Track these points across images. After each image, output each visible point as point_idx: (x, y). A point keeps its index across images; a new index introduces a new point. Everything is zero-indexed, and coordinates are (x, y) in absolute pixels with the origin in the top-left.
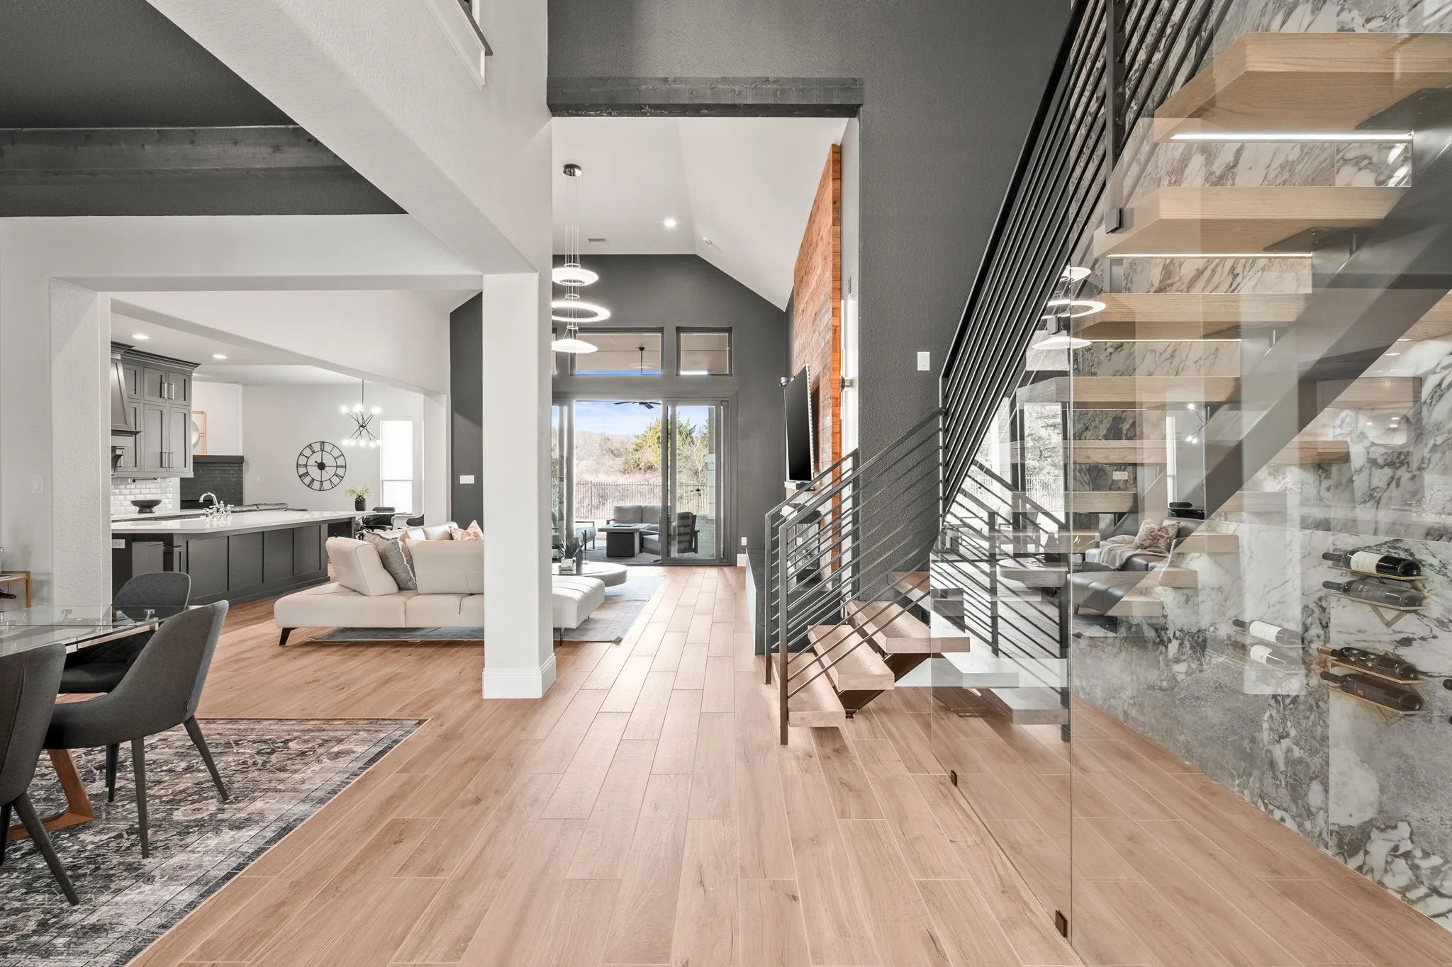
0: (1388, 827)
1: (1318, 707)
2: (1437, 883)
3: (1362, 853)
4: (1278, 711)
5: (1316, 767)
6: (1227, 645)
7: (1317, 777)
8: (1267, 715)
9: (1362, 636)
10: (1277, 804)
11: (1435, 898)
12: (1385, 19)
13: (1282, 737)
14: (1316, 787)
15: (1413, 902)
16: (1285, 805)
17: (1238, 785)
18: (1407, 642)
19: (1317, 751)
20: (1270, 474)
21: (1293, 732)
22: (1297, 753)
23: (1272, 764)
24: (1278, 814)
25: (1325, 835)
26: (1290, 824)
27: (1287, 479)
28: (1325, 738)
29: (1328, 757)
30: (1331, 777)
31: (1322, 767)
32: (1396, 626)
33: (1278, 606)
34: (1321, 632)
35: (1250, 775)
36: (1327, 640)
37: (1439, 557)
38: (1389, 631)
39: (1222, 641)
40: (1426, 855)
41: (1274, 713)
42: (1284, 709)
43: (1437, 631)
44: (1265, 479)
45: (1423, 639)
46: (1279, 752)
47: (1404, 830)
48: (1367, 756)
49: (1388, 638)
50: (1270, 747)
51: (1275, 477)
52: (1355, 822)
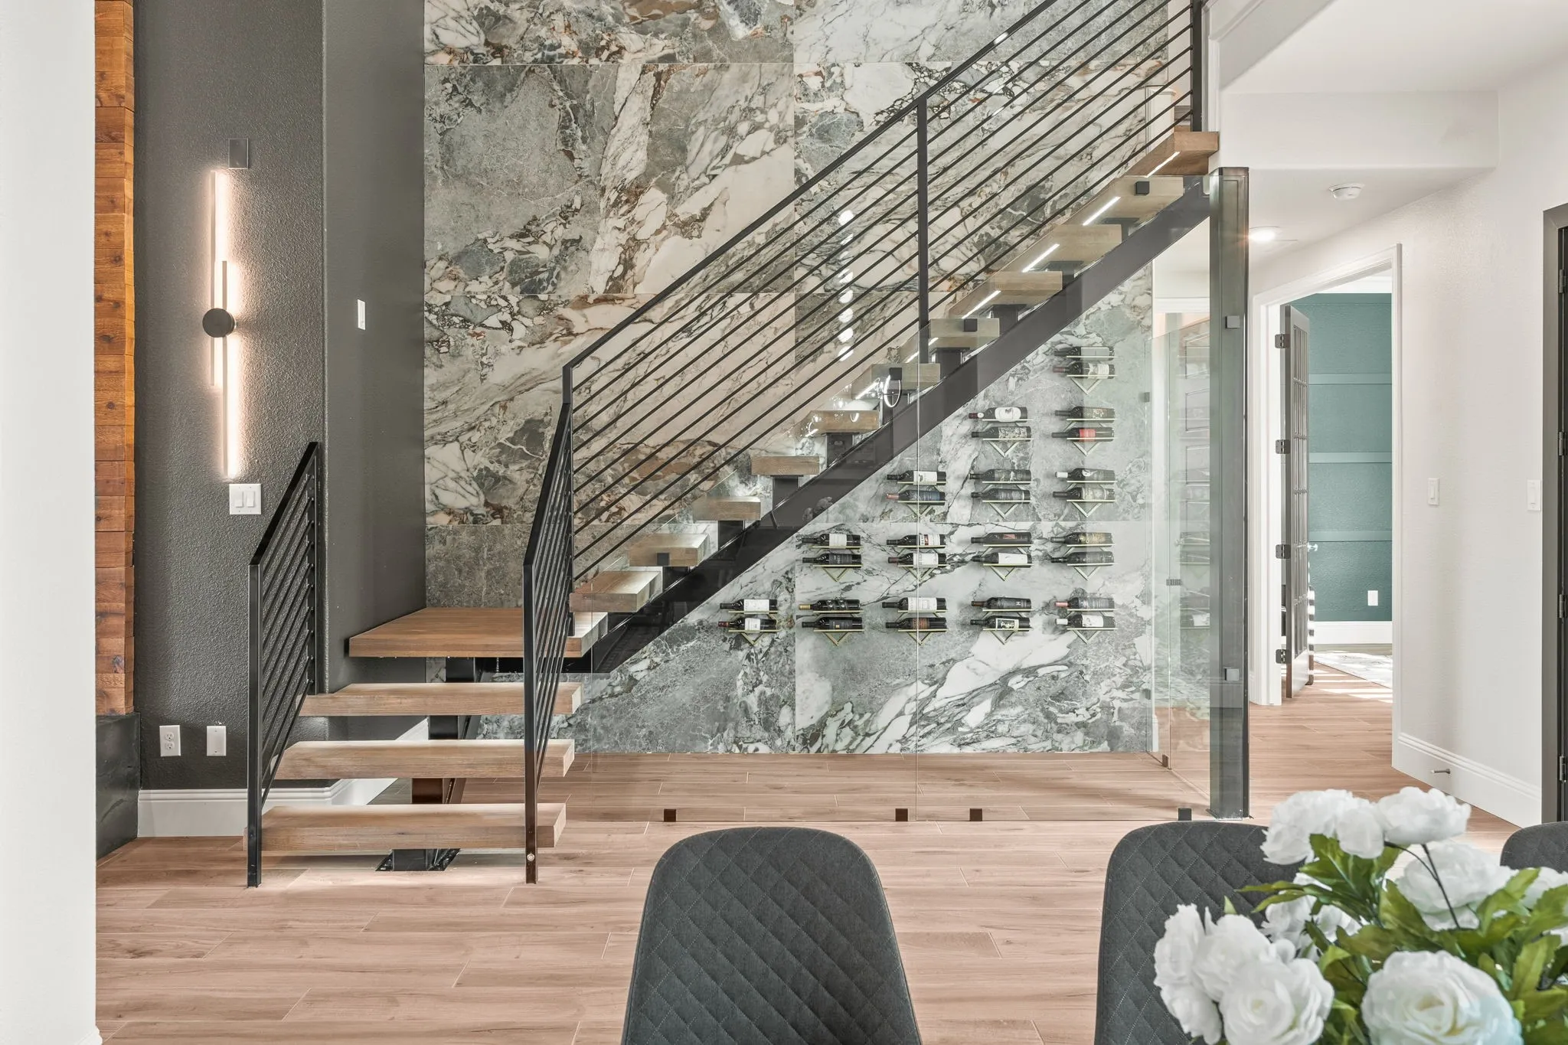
0: (837, 712)
1: (786, 651)
2: (867, 731)
3: (820, 738)
4: (752, 667)
5: (785, 696)
6: (699, 629)
7: (786, 703)
8: (742, 673)
9: (819, 592)
10: (751, 740)
11: (867, 739)
12: (829, 184)
13: (756, 686)
14: (786, 711)
15: (854, 750)
16: (758, 738)
17: (711, 745)
18: (848, 588)
19: (786, 684)
20: (742, 482)
21: (765, 678)
22: (769, 692)
23: (746, 710)
24: (751, 748)
25: (793, 742)
26: (764, 749)
27: (758, 486)
28: (792, 672)
29: (794, 685)
30: (797, 698)
31: (790, 693)
32: (841, 581)
33: (750, 585)
34: (788, 596)
35: (724, 730)
36: (793, 600)
37: (867, 532)
38: (837, 584)
39: (692, 628)
40: (861, 716)
41: (748, 670)
42: (757, 663)
43: (866, 577)
44: (737, 486)
45: (858, 584)
46: (752, 700)
47: (848, 707)
48: (822, 671)
49: (836, 589)
50: (745, 699)
51: (746, 485)
52: (814, 721)
